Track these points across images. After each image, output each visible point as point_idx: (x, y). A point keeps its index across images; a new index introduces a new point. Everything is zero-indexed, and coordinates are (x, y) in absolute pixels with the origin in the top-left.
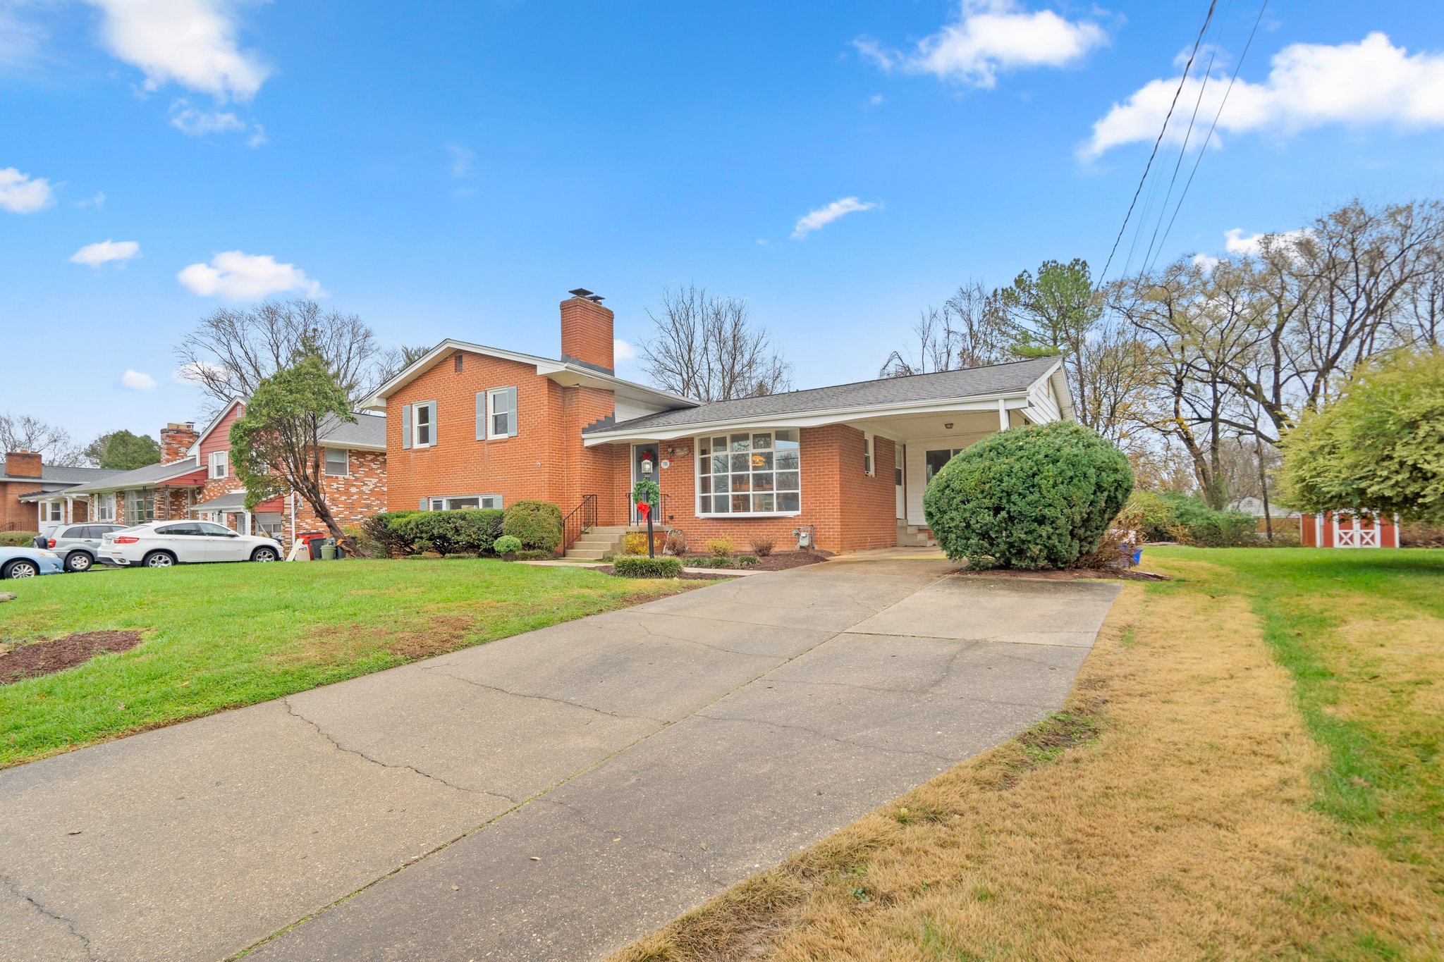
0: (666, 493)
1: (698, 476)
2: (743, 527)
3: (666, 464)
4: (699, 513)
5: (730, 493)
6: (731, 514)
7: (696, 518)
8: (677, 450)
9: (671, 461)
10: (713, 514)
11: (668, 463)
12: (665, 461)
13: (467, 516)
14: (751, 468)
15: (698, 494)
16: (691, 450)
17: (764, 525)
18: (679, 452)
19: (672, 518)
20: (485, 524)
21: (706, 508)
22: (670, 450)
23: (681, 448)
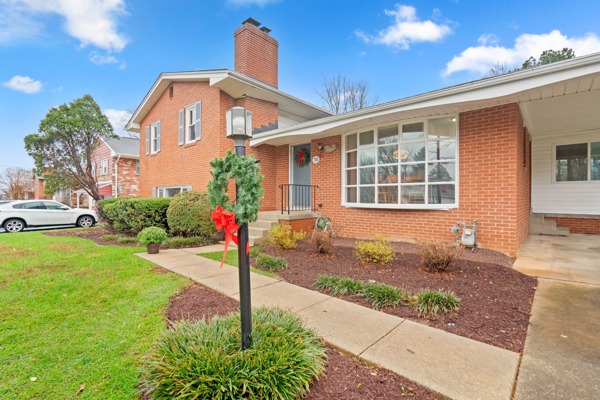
0: (316, 184)
1: (344, 169)
2: (388, 217)
3: (316, 160)
4: (344, 203)
5: (376, 185)
6: (376, 205)
7: (342, 207)
8: (326, 147)
9: (320, 156)
10: (359, 204)
11: (319, 159)
12: (316, 157)
13: (135, 204)
14: (399, 161)
15: (344, 185)
16: (339, 146)
17: (411, 217)
18: (328, 149)
19: (320, 206)
20: (153, 211)
21: (351, 198)
22: (320, 147)
23: (330, 145)
